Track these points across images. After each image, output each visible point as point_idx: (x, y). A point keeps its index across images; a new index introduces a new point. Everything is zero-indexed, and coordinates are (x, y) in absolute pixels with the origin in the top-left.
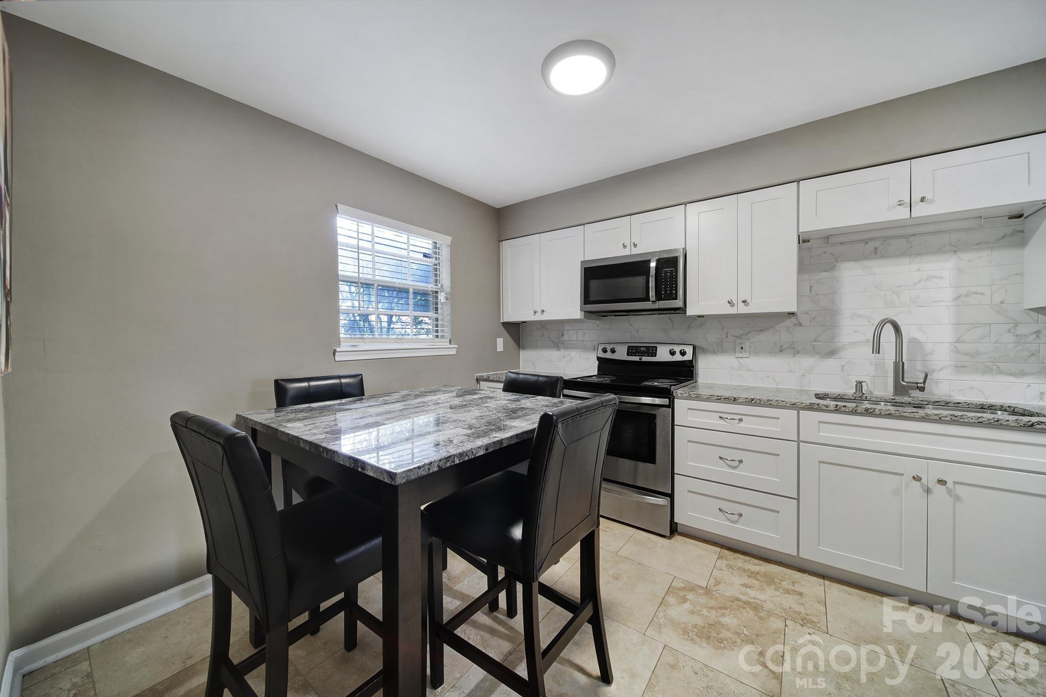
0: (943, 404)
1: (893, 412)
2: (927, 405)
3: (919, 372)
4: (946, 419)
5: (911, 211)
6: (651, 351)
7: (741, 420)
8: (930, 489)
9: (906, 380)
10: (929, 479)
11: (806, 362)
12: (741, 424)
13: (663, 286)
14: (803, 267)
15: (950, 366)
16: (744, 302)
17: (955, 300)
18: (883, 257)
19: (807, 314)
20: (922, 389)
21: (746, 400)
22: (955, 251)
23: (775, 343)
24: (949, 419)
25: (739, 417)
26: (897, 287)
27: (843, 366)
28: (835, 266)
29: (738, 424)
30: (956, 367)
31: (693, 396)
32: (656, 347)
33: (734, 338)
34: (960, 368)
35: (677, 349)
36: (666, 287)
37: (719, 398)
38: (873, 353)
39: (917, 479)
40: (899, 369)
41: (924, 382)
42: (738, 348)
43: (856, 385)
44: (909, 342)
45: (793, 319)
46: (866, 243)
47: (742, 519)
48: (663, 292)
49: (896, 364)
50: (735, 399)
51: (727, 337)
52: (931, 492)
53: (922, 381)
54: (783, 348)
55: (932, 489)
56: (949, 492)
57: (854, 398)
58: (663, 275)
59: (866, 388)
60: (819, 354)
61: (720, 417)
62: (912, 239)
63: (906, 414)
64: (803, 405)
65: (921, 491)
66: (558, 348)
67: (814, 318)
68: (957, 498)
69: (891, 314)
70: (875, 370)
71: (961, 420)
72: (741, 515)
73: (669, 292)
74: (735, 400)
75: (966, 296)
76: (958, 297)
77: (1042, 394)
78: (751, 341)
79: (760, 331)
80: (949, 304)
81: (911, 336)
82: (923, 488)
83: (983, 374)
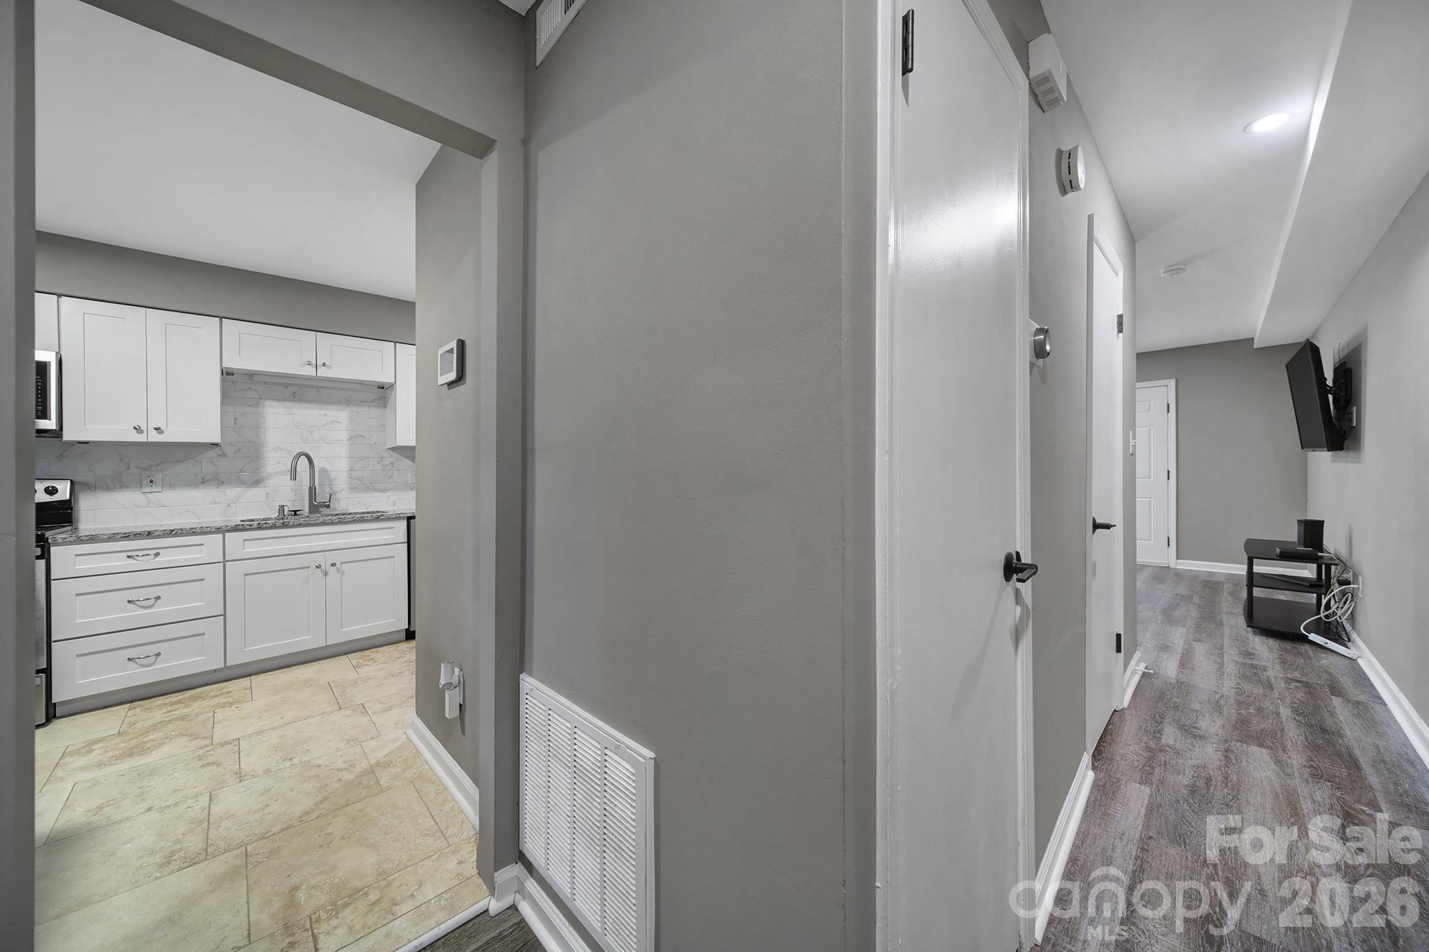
1: (302, 522)
3: (327, 493)
5: (317, 371)
7: (157, 555)
9: (317, 501)
10: (326, 566)
11: (232, 492)
12: (158, 559)
14: (226, 397)
15: (347, 488)
16: (157, 429)
17: (349, 440)
18: (300, 401)
19: (232, 445)
20: (328, 507)
21: (164, 532)
23: (195, 475)
25: (155, 552)
26: (311, 427)
27: (267, 494)
28: (259, 402)
29: (154, 559)
30: (350, 488)
31: (85, 539)
33: (139, 470)
34: (353, 489)
37: (127, 535)
38: (291, 480)
39: (318, 567)
40: (312, 490)
41: (329, 502)
42: (146, 482)
43: (279, 509)
44: (319, 471)
45: (217, 450)
46: (287, 387)
47: (159, 657)
49: (310, 488)
50: (149, 533)
51: (128, 469)
52: (328, 573)
53: (328, 500)
54: (206, 479)
55: (328, 571)
56: (338, 570)
57: (278, 517)
60: (245, 484)
61: (128, 557)
63: (311, 522)
64: (229, 528)
65: (321, 575)
67: (239, 450)
68: (343, 573)
69: (305, 448)
70: (295, 493)
72: (158, 654)
74: (149, 535)
75: (356, 437)
76: (351, 438)
77: (395, 502)
78: (164, 473)
79: (176, 461)
80: (344, 442)
81: (321, 466)
82: (322, 572)
83: (366, 492)
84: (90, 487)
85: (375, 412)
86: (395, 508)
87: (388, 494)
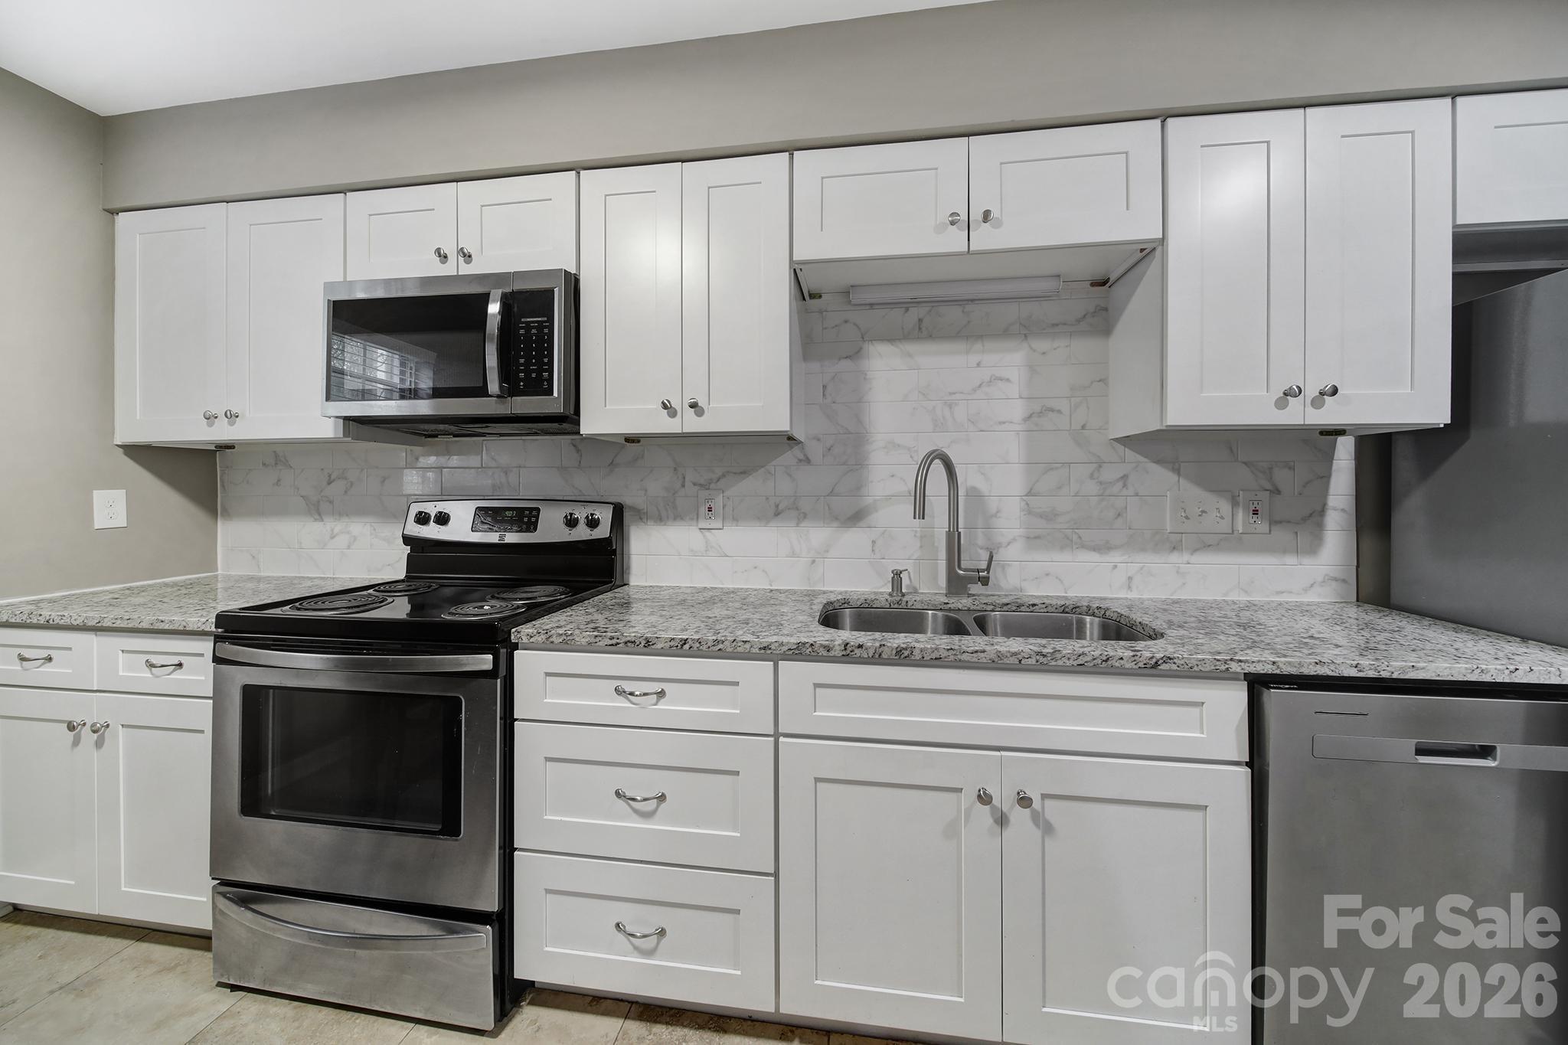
0: (1014, 608)
1: (945, 651)
2: (993, 611)
3: (981, 549)
4: (1030, 661)
5: (969, 240)
6: (526, 520)
7: (661, 694)
8: (1005, 814)
9: (962, 566)
10: (1002, 796)
11: (818, 534)
12: (663, 706)
13: (522, 361)
15: (1020, 536)
16: (693, 406)
17: (1026, 420)
18: (930, 337)
19: (819, 440)
20: (985, 581)
21: (672, 643)
22: (1026, 336)
23: (767, 499)
24: (1034, 662)
25: (657, 687)
26: (951, 394)
27: (873, 544)
28: (861, 348)
29: (655, 705)
30: (1028, 538)
31: (557, 640)
32: (538, 510)
33: (697, 488)
34: (1033, 540)
35: (581, 513)
36: (528, 363)
37: (614, 641)
38: (915, 518)
39: (984, 798)
40: (954, 544)
41: (988, 569)
42: (703, 510)
43: (893, 578)
44: (967, 496)
45: (793, 449)
46: (907, 309)
47: (664, 941)
48: (522, 375)
49: (950, 535)
50: (649, 642)
51: (683, 486)
52: (1008, 821)
53: (984, 565)
54: (780, 508)
55: (1008, 814)
56: (1036, 818)
57: (888, 606)
58: (522, 332)
59: (908, 582)
60: (835, 518)
61: (618, 691)
62: (969, 307)
64: (785, 648)
65: (991, 821)
66: (320, 515)
68: (1048, 829)
69: (941, 442)
70: (921, 547)
71: (1053, 663)
72: (662, 933)
73: (534, 375)
74: (648, 646)
75: (1041, 414)
76: (1030, 417)
77: (1130, 578)
78: (727, 493)
79: (741, 473)
80: (1018, 428)
81: (970, 483)
82: (993, 814)
83: (1062, 548)
84: (642, 516)
85: (1084, 347)
86: (1133, 595)
87: (1115, 557)
